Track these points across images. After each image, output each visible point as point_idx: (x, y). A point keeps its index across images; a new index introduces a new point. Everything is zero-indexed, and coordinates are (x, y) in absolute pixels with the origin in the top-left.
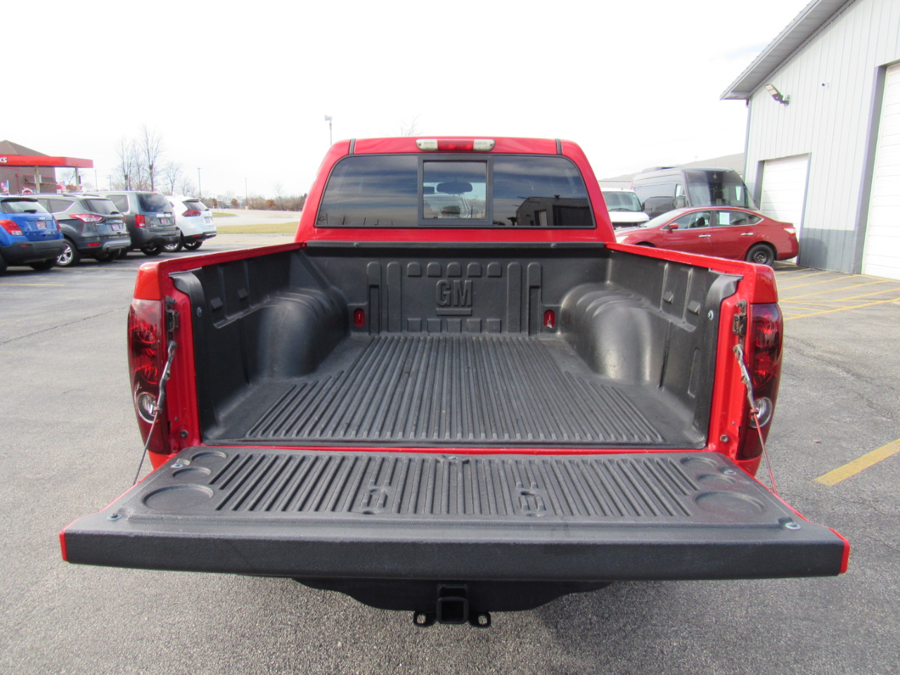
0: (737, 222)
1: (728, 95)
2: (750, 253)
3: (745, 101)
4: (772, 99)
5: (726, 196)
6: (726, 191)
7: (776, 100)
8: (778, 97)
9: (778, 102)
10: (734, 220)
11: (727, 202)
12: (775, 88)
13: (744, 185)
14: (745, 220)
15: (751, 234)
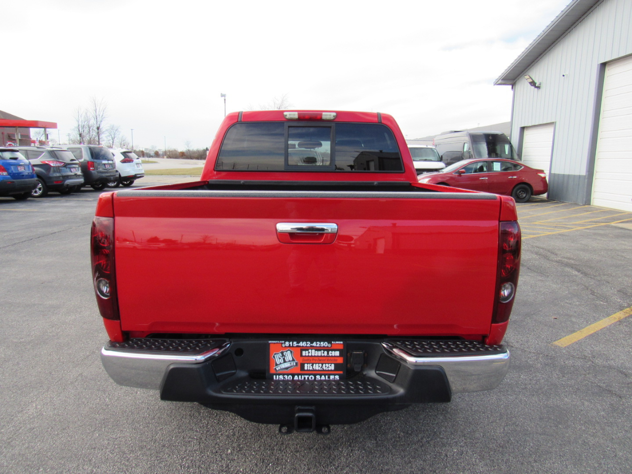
0: (505, 169)
1: (500, 82)
2: (515, 190)
3: (510, 86)
4: (529, 85)
5: (498, 151)
6: (498, 148)
7: (532, 85)
8: (533, 83)
9: (533, 87)
10: (504, 168)
11: (499, 155)
12: (531, 78)
13: (510, 144)
14: (511, 168)
15: (516, 177)
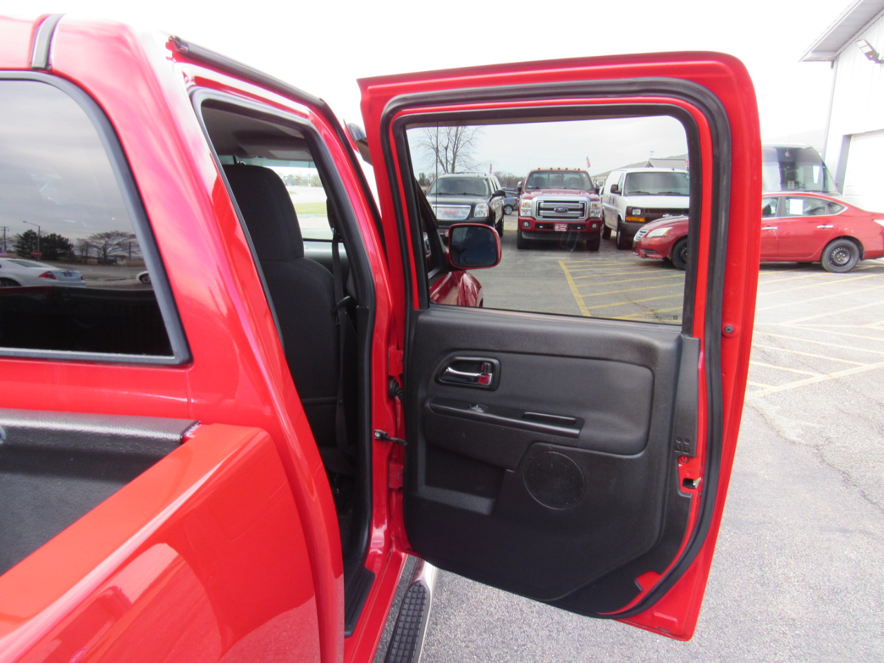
0: (812, 212)
1: (810, 55)
2: (828, 249)
3: (830, 63)
4: (865, 58)
5: (800, 178)
6: (800, 172)
7: (870, 59)
8: (873, 55)
9: (873, 62)
10: (809, 208)
11: (800, 185)
12: (868, 44)
13: (824, 165)
14: (823, 208)
15: (831, 226)
